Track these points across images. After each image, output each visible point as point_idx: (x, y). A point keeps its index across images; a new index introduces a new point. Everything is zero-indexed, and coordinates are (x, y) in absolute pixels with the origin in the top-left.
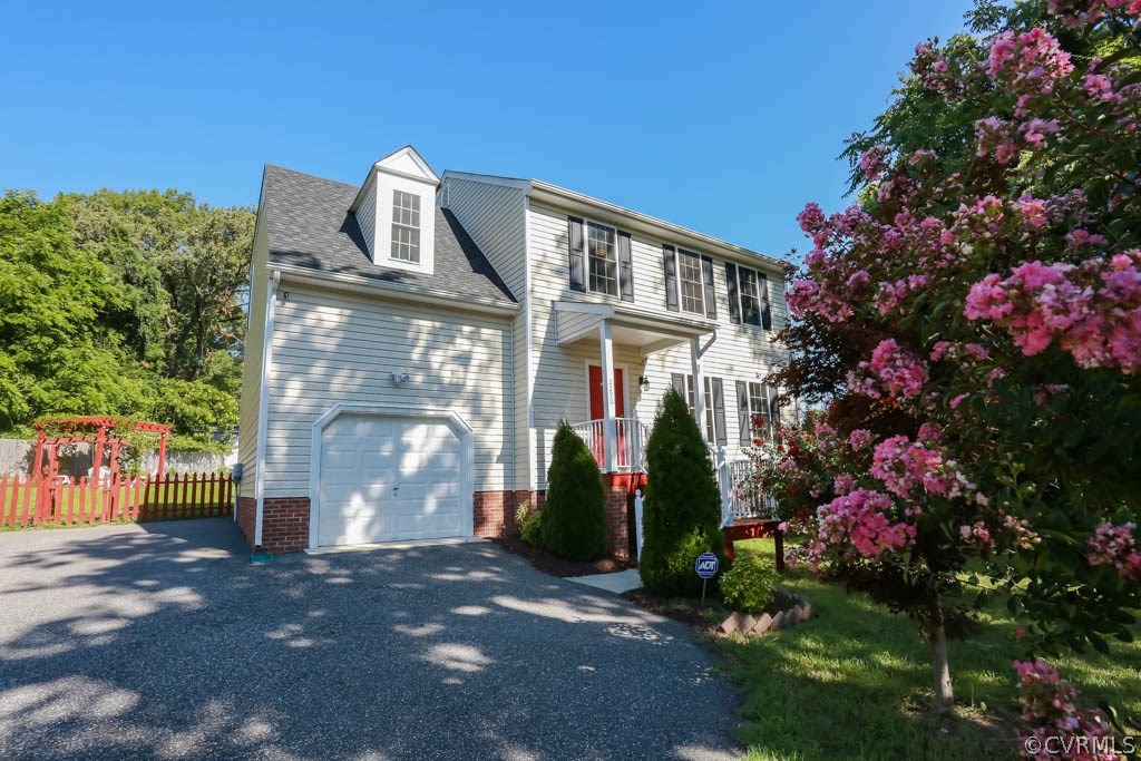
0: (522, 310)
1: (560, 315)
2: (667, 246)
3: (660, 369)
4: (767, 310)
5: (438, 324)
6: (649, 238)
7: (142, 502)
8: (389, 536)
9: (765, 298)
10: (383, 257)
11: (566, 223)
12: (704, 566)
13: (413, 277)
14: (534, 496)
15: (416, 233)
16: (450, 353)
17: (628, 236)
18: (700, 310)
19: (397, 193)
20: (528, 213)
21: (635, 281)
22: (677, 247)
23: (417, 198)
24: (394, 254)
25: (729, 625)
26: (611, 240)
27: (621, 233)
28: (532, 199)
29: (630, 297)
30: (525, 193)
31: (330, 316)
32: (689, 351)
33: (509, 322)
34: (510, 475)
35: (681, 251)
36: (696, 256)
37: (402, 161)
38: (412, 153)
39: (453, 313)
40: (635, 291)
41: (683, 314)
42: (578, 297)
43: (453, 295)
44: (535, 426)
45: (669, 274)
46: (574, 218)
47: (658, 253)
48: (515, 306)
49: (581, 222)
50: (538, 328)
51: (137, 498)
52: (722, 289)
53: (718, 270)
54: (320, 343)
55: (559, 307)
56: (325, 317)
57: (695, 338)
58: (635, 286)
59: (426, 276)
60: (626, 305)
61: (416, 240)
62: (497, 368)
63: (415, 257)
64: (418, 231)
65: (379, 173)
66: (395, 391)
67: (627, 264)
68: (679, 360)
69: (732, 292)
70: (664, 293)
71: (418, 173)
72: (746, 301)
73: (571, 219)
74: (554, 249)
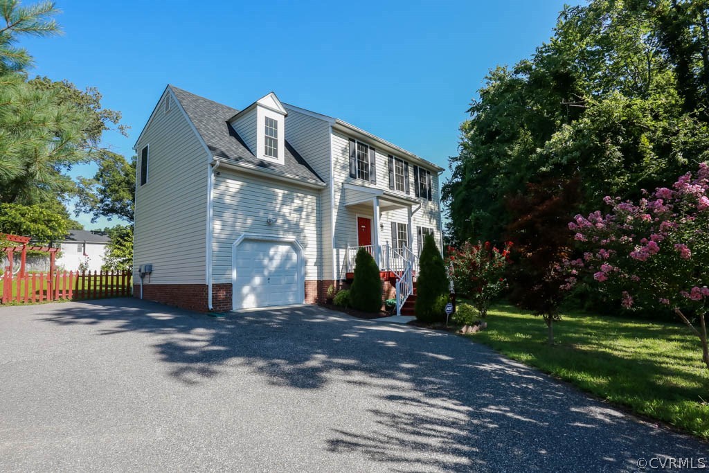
0: (328, 187)
1: (346, 191)
2: (390, 156)
3: (386, 219)
4: (430, 191)
5: (286, 192)
6: (382, 151)
7: (74, 288)
8: (266, 303)
9: (429, 184)
10: (261, 154)
11: (348, 142)
12: (448, 309)
13: (275, 166)
14: (335, 282)
15: (276, 141)
16: (293, 208)
17: (374, 149)
18: (403, 190)
19: (267, 118)
20: (332, 135)
21: (377, 173)
22: (394, 157)
23: (276, 122)
24: (266, 153)
25: (464, 329)
26: (366, 151)
27: (371, 148)
28: (334, 128)
29: (374, 182)
30: (330, 124)
31: (234, 185)
32: (407, 212)
33: (320, 192)
34: (320, 272)
35: (395, 158)
36: (402, 161)
37: (268, 101)
38: (274, 96)
39: (294, 187)
40: (377, 179)
41: (396, 192)
42: (353, 181)
43: (297, 178)
44: (336, 248)
45: (390, 170)
46: (351, 139)
47: (385, 158)
48: (324, 184)
49: (354, 141)
50: (336, 197)
51: (70, 286)
52: (412, 179)
53: (410, 169)
54: (228, 200)
55: (346, 186)
56: (230, 185)
57: (410, 206)
58: (377, 176)
59: (281, 166)
60: (372, 186)
61: (276, 145)
62: (313, 218)
63: (276, 155)
64: (277, 140)
65: (258, 107)
66: (269, 228)
67: (373, 164)
68: (394, 215)
69: (416, 180)
70: (388, 180)
71: (275, 107)
72: (422, 184)
73: (350, 140)
74: (341, 155)
